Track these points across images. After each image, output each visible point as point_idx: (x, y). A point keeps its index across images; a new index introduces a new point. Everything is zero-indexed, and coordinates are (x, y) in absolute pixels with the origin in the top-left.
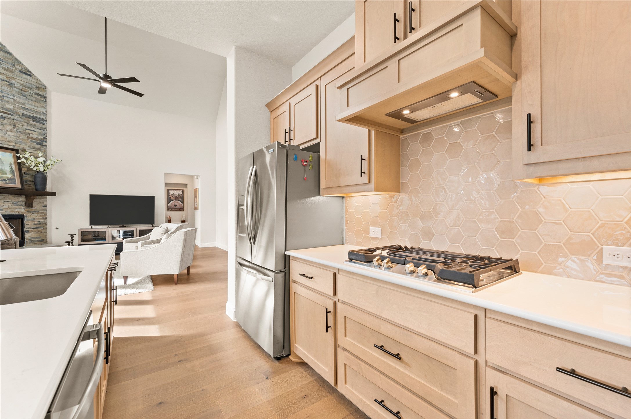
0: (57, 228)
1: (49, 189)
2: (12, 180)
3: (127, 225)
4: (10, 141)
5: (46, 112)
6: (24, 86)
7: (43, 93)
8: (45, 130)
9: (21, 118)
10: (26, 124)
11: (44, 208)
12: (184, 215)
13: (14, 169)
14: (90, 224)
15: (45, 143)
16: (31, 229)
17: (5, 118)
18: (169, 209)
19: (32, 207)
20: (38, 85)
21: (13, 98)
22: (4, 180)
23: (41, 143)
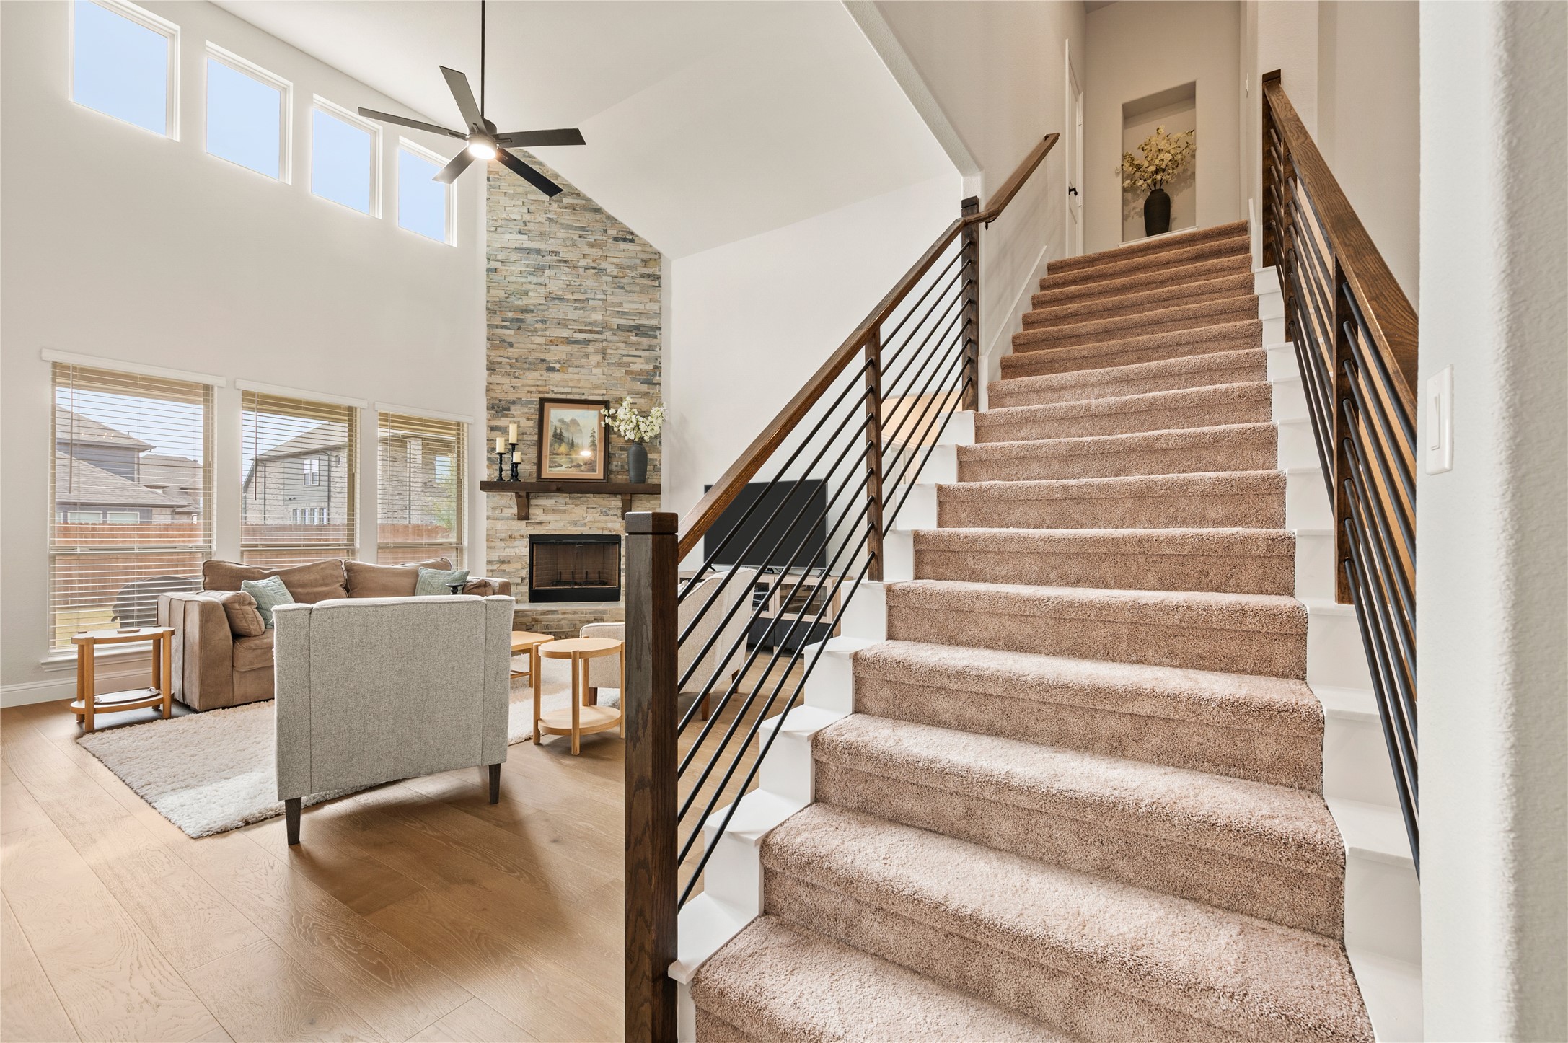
2: (590, 465)
4: (596, 387)
5: (660, 309)
6: (621, 268)
7: (652, 270)
8: (657, 349)
9: (615, 335)
10: (622, 345)
13: (597, 442)
14: (705, 562)
15: (658, 378)
17: (589, 341)
20: (645, 256)
21: (604, 297)
22: (578, 466)
23: (651, 379)
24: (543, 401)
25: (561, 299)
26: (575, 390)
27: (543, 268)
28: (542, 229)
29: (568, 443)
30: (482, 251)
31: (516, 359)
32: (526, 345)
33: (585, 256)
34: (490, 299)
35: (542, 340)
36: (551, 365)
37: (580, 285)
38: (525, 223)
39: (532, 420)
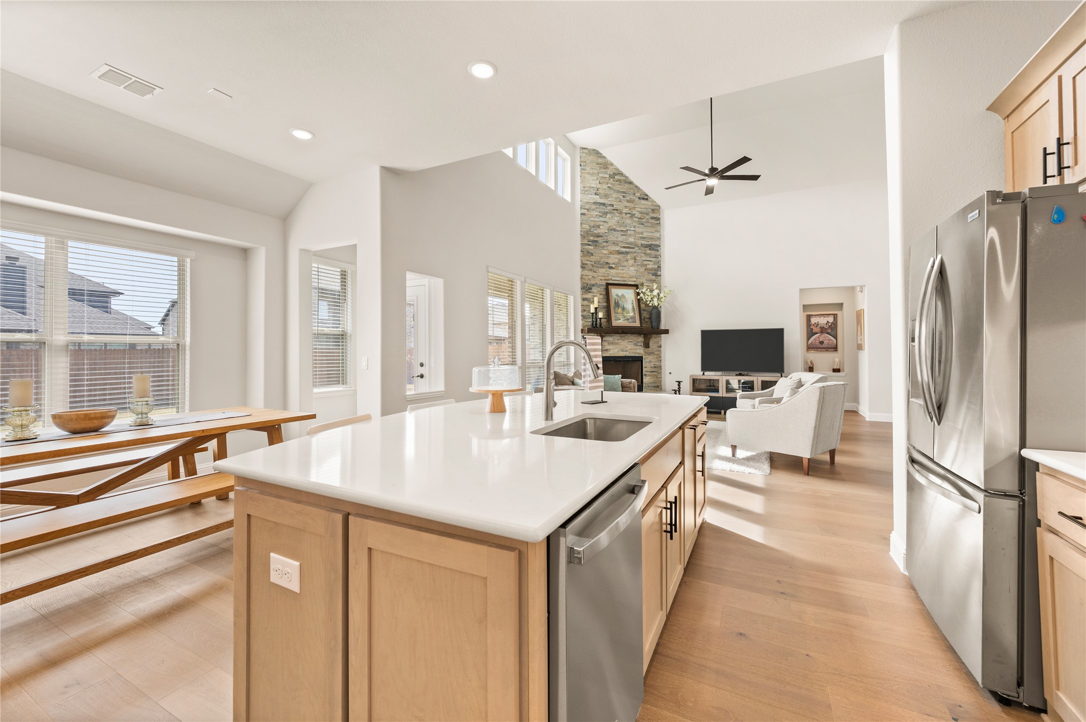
0: (670, 373)
1: (662, 327)
2: (633, 318)
3: (746, 373)
4: (632, 277)
5: (660, 235)
6: (642, 213)
7: (656, 215)
8: (659, 257)
9: (640, 249)
10: (643, 255)
11: (659, 349)
12: (837, 360)
13: (635, 307)
14: (702, 370)
15: (659, 272)
16: (648, 373)
17: (628, 253)
18: (810, 348)
19: (649, 347)
20: (653, 208)
21: (634, 229)
22: (628, 319)
23: (656, 273)
24: (608, 284)
25: (614, 230)
26: (622, 279)
27: (606, 213)
28: (605, 193)
29: (622, 308)
30: (578, 204)
31: (595, 262)
32: (601, 254)
33: (626, 207)
34: (582, 230)
35: (605, 252)
36: (611, 265)
37: (623, 223)
38: (598, 189)
39: (602, 295)
